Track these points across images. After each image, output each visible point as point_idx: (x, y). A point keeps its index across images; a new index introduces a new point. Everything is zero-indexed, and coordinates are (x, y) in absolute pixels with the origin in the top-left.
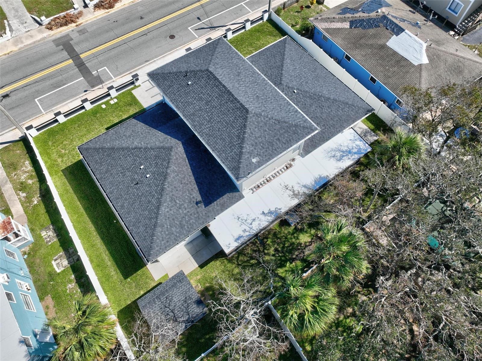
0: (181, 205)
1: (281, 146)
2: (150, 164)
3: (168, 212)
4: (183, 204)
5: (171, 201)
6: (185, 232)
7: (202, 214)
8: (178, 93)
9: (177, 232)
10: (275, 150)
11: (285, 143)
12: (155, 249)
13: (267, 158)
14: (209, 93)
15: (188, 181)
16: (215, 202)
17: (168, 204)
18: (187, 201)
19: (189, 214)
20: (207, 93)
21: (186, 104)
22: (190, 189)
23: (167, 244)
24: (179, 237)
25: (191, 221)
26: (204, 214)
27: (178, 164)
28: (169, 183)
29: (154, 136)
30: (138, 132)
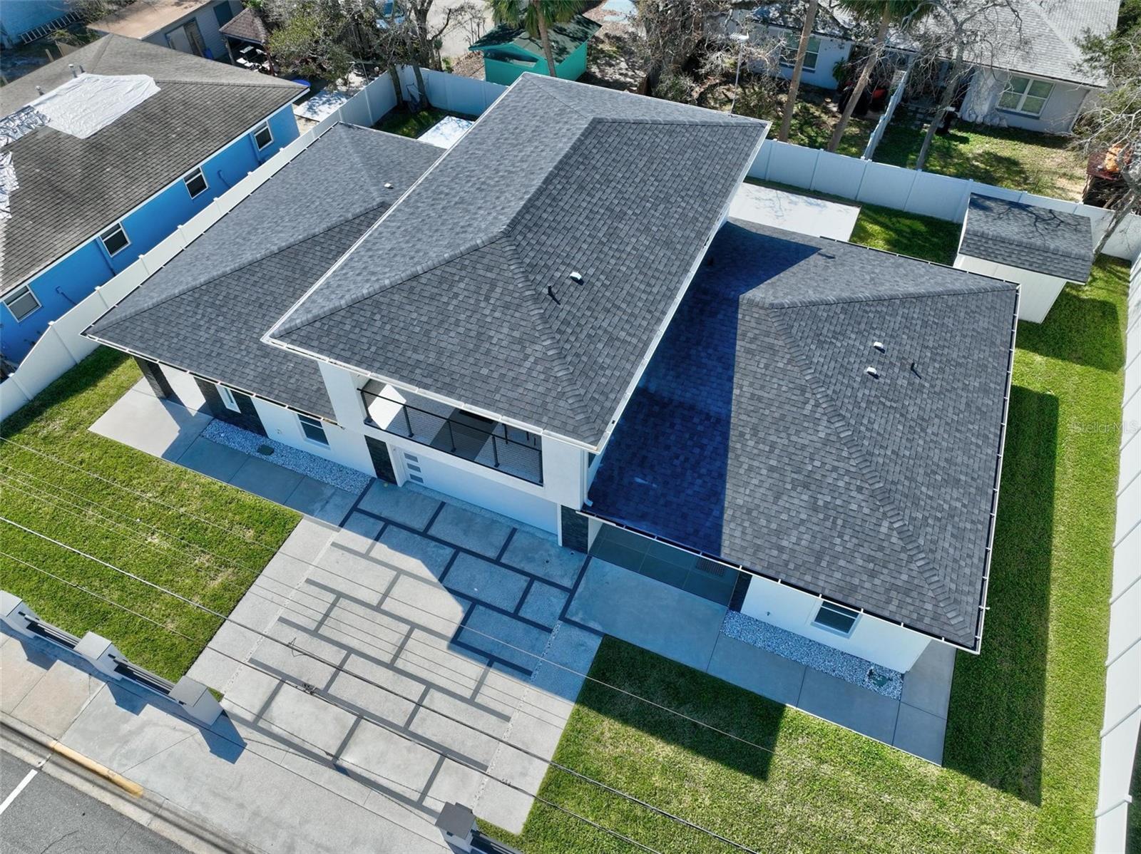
8: (624, 306)
14: (587, 217)
20: (587, 222)
21: (650, 273)
29: (760, 399)
30: (772, 469)
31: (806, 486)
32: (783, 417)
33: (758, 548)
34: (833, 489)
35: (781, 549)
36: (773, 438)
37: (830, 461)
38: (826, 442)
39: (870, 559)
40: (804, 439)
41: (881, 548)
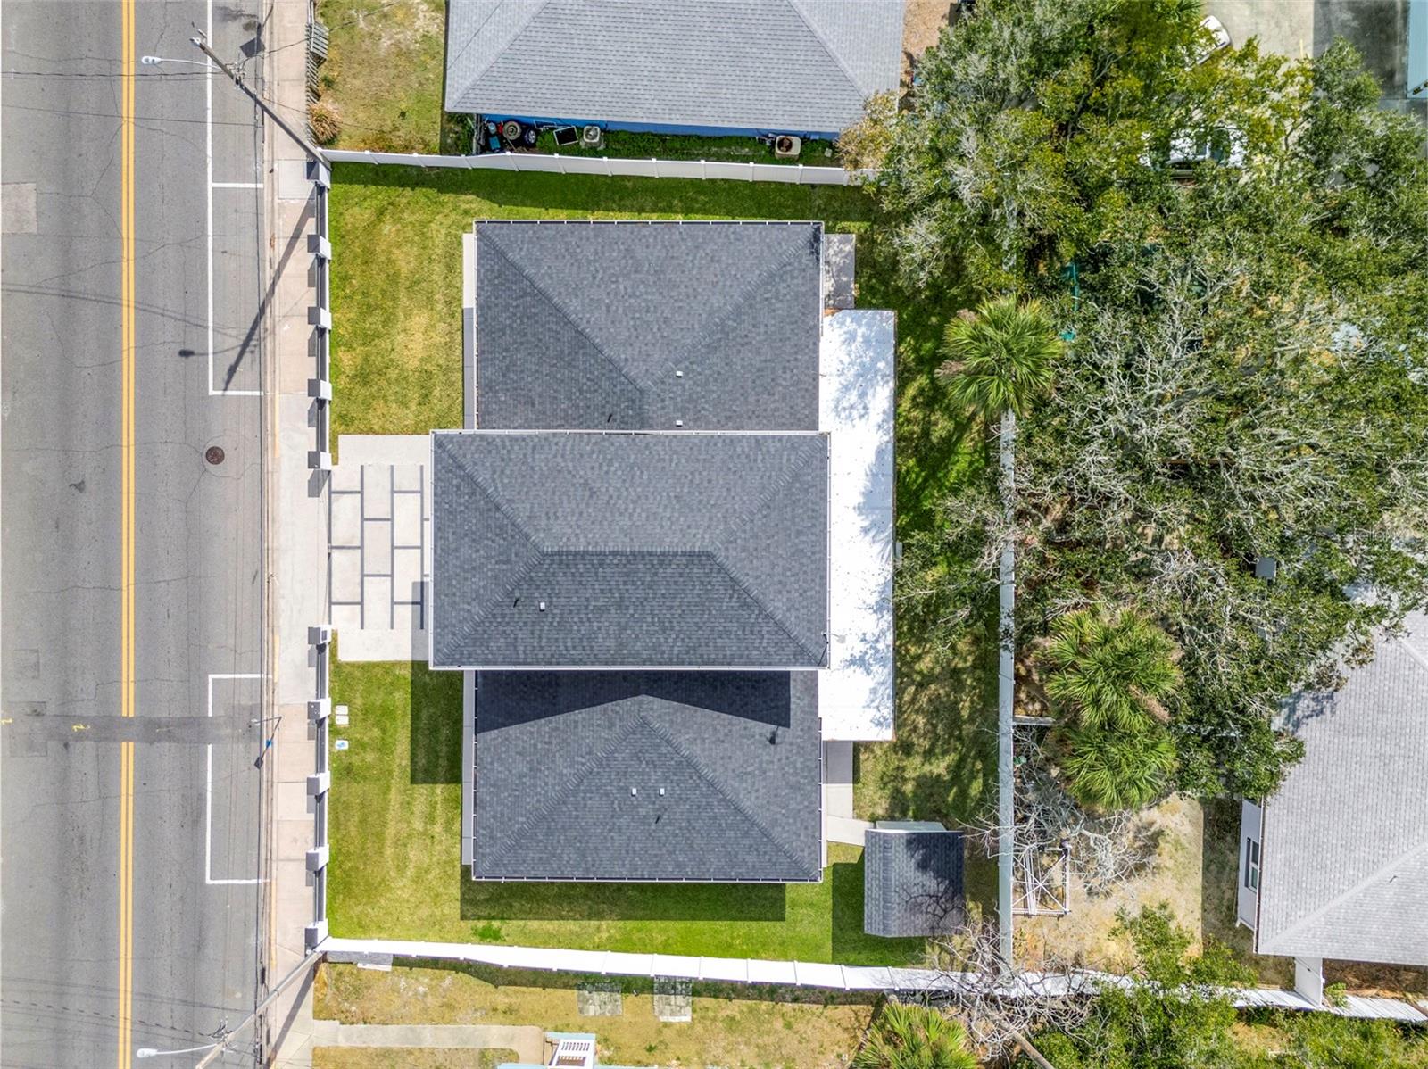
0: (760, 767)
1: (814, 538)
2: (642, 774)
3: (757, 798)
4: (761, 763)
5: (742, 781)
6: (809, 788)
7: (799, 737)
8: (544, 640)
9: (801, 803)
10: (813, 553)
11: (814, 525)
12: (803, 857)
13: (817, 580)
14: (602, 590)
15: (724, 726)
16: (792, 700)
17: (745, 789)
18: (760, 751)
19: (784, 761)
20: (597, 591)
21: (585, 644)
22: (743, 732)
23: (810, 832)
24: (811, 803)
25: (799, 765)
26: (800, 733)
27: (684, 725)
28: (707, 765)
29: (576, 727)
30: (535, 746)
31: (531, 769)
32: (569, 744)
33: (489, 749)
34: (534, 786)
35: (492, 763)
36: (554, 742)
37: (550, 780)
38: (561, 775)
39: (502, 815)
40: (559, 761)
41: (510, 820)
